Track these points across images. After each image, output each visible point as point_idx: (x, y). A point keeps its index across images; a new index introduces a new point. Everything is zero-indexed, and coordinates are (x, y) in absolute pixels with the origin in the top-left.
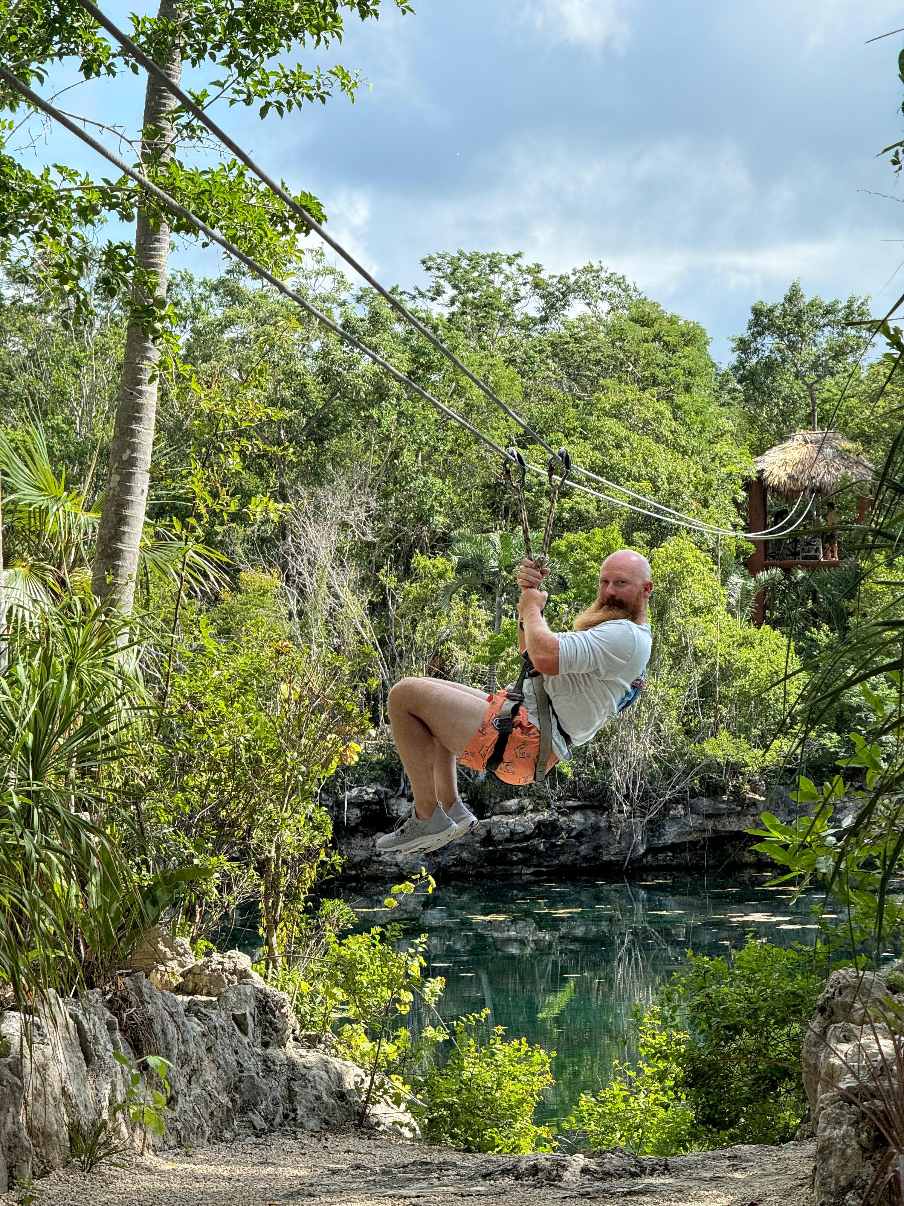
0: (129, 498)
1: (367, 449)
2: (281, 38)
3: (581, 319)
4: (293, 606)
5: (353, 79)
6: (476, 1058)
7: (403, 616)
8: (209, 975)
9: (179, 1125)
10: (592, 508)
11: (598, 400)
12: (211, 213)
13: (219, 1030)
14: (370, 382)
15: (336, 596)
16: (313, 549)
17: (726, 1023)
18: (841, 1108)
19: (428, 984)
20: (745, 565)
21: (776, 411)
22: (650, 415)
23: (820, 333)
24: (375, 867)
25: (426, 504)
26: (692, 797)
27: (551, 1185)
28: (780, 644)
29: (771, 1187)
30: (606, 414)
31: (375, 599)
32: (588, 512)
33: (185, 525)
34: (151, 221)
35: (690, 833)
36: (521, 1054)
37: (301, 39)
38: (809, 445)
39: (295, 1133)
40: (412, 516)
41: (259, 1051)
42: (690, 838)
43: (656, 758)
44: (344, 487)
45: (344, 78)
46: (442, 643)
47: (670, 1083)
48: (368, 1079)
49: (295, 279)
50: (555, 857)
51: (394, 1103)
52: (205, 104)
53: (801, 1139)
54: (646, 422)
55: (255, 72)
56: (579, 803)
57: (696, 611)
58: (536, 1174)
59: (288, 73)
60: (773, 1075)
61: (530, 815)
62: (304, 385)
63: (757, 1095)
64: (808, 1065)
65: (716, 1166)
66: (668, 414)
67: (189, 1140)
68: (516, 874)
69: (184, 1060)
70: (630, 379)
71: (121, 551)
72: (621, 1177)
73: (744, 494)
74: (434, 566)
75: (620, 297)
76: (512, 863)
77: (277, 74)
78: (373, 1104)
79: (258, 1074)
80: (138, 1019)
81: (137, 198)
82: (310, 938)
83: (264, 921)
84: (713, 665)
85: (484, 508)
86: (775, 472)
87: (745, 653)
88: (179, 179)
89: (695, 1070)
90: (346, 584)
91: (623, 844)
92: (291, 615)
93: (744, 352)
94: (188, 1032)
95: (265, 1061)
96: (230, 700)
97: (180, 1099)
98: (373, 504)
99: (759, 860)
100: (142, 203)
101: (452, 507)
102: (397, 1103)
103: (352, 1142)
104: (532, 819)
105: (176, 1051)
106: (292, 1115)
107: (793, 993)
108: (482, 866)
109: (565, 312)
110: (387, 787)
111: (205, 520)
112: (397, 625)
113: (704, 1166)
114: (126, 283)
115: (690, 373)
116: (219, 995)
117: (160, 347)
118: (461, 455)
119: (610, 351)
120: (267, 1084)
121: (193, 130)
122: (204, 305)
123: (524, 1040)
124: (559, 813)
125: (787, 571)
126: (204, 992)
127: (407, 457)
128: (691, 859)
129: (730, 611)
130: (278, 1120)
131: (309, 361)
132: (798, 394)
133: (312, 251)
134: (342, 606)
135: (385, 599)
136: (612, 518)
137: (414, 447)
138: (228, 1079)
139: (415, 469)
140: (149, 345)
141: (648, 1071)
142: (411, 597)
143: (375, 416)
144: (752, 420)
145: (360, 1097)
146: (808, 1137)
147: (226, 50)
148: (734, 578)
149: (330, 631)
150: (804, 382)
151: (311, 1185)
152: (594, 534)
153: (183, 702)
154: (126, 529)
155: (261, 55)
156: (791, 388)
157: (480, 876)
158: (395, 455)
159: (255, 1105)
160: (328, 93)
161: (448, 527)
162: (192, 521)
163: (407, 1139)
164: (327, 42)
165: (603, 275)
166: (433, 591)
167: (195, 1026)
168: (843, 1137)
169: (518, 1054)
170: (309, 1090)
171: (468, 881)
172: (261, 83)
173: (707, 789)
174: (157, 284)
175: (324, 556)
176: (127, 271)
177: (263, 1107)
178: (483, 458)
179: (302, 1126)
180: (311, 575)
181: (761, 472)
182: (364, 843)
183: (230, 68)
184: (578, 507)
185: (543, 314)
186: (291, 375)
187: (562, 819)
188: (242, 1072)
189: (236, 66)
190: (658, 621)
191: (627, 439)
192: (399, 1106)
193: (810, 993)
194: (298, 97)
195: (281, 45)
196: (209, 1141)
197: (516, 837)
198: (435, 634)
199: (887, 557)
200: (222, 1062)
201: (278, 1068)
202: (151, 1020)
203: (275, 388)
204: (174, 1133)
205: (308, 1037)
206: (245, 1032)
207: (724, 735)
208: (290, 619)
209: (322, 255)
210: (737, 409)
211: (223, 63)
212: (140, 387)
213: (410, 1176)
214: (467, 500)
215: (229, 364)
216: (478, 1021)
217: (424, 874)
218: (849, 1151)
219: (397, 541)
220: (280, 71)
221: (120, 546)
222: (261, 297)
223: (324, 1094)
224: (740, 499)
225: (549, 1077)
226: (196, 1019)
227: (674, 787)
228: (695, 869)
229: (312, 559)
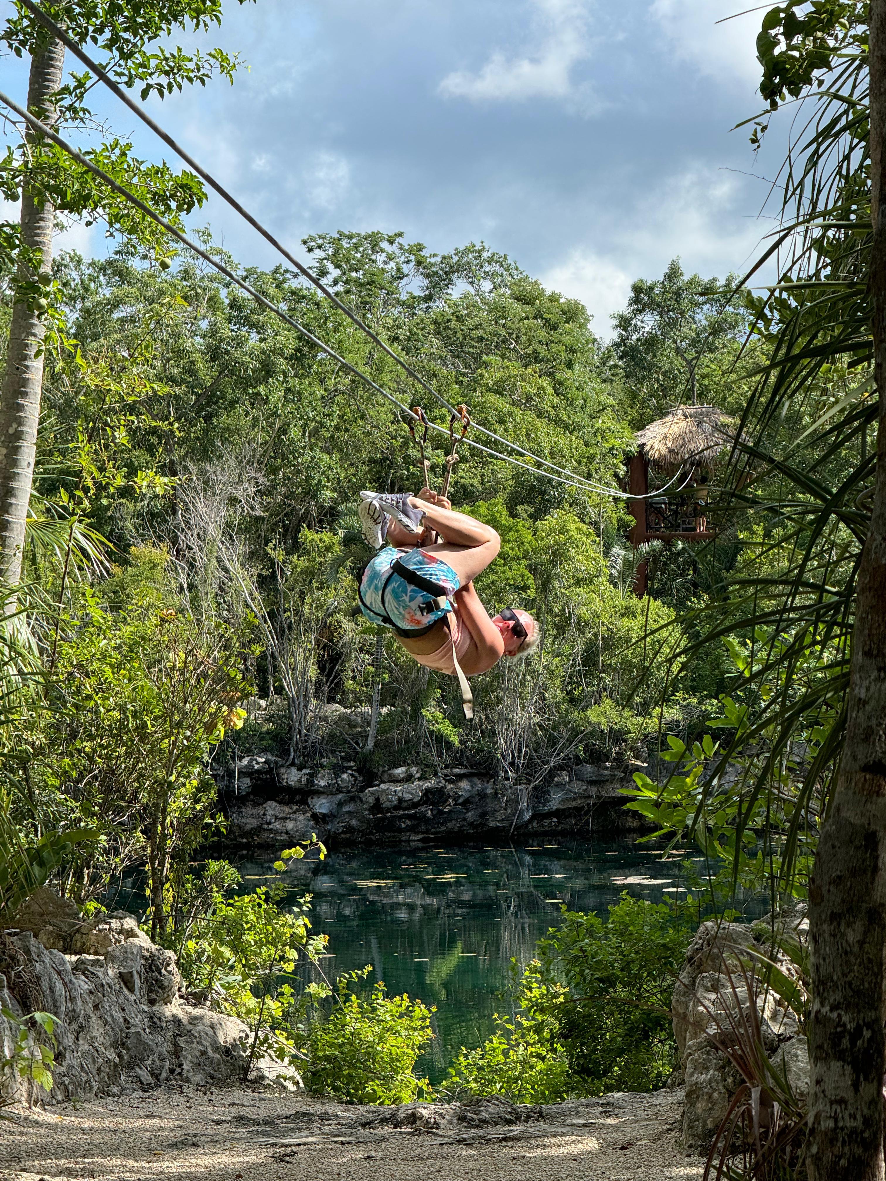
0: (16, 470)
1: (254, 426)
2: (161, 21)
3: (465, 297)
4: (183, 579)
5: (232, 60)
6: (358, 1013)
7: (292, 589)
8: (96, 935)
9: (67, 1080)
10: (476, 482)
11: (482, 376)
12: (94, 192)
13: (106, 987)
14: (258, 359)
15: (227, 571)
16: (202, 524)
17: (598, 975)
18: (708, 1053)
19: (311, 942)
20: (627, 537)
21: (656, 386)
22: (532, 391)
23: (699, 311)
24: (265, 835)
25: (313, 478)
26: (577, 764)
27: (428, 1133)
28: (661, 613)
29: (642, 1132)
30: (490, 390)
31: (264, 573)
32: (472, 486)
33: (72, 497)
34: (36, 200)
35: (575, 799)
36: (403, 1009)
37: (181, 22)
38: (689, 420)
39: (181, 1087)
40: (300, 490)
41: (146, 1008)
42: (574, 804)
43: (540, 726)
44: (232, 462)
45: (223, 61)
46: (330, 615)
47: (546, 1034)
48: (253, 1035)
49: (183, 259)
50: (442, 824)
51: (278, 1057)
52: (87, 86)
53: (672, 1086)
54: (529, 398)
55: (136, 55)
56: (466, 771)
57: (578, 582)
58: (414, 1122)
59: (168, 55)
60: (645, 1026)
61: (417, 783)
62: (193, 363)
63: (629, 1045)
64: (678, 1014)
65: (589, 1113)
66: (550, 390)
67: (77, 1095)
68: (405, 841)
69: (72, 1017)
70: (512, 355)
71: (8, 522)
72: (497, 1124)
73: (625, 468)
74: (320, 540)
75: (502, 276)
76: (400, 830)
77: (157, 57)
78: (257, 1058)
79: (144, 1030)
80: (26, 977)
81: (21, 178)
82: (196, 898)
83: (151, 882)
84: (596, 635)
85: (370, 483)
86: (656, 447)
87: (627, 622)
88: (62, 159)
89: (570, 1022)
90: (235, 558)
91: (509, 811)
92: (181, 588)
93: (625, 330)
94: (76, 990)
95: (151, 1018)
96: (117, 668)
97: (67, 1055)
98: (261, 480)
99: (642, 825)
100: (27, 183)
101: (339, 482)
102: (281, 1057)
103: (238, 1094)
104: (420, 787)
105: (63, 1008)
106: (178, 1070)
107: (664, 945)
108: (371, 833)
109: (449, 291)
110: (277, 756)
111: (92, 492)
112: (286, 597)
113: (578, 1113)
114: (12, 261)
115: (572, 350)
116: (106, 954)
117: (46, 323)
118: (347, 430)
119: (493, 328)
120: (153, 1040)
121: (75, 111)
122: (92, 285)
123: (405, 995)
124: (446, 781)
125: (668, 543)
126: (92, 951)
127: (294, 432)
128: (576, 824)
129: (611, 582)
130: (164, 1075)
131: (198, 339)
132: (678, 369)
133: (199, 232)
134: (231, 580)
135: (274, 572)
136: (496, 491)
137: (301, 423)
138: (115, 1035)
139: (302, 444)
140: (35, 321)
141: (526, 1024)
142: (299, 569)
143: (263, 393)
144: (633, 396)
145: (245, 1052)
146: (679, 1084)
147: (107, 34)
148: (617, 550)
149: (219, 604)
150: (684, 359)
151: (195, 1135)
152: (479, 506)
153: (70, 669)
154: (13, 501)
155: (141, 38)
156: (671, 363)
157: (369, 843)
158: (283, 430)
159: (142, 1060)
160: (207, 76)
161: (335, 501)
162: (79, 493)
163: (291, 1092)
164: (206, 25)
165: (485, 255)
166: (320, 564)
167: (82, 984)
168: (710, 1082)
169: (400, 1009)
170: (194, 1046)
171: (358, 848)
172: (142, 66)
173: (591, 755)
174: (41, 262)
175: (214, 531)
176: (13, 249)
177: (149, 1062)
178: (369, 434)
179: (188, 1080)
180: (201, 550)
181: (642, 446)
182: (254, 812)
183: (111, 51)
184: (463, 481)
185: (427, 293)
186: (179, 353)
187: (449, 787)
188: (128, 1028)
189: (117, 49)
190: (542, 592)
191: (510, 414)
192: (283, 1060)
193: (680, 944)
194: (179, 79)
195: (161, 29)
196: (96, 1095)
197: (405, 805)
198: (322, 606)
199: (765, 528)
200: (109, 1019)
201: (164, 1025)
202: (39, 978)
203: (165, 365)
204: (62, 1087)
205: (194, 995)
206: (132, 990)
207: (607, 703)
208: (180, 593)
209: (209, 235)
210: (618, 385)
211: (104, 47)
212: (26, 363)
213: (292, 1125)
214: (354, 475)
215: (118, 342)
216: (360, 977)
217: (315, 840)
218: (716, 1095)
219: (285, 515)
220: (160, 54)
221: (7, 517)
222: (149, 276)
223: (209, 1050)
224: (621, 474)
225: (429, 1031)
226: (83, 977)
227: (558, 754)
228: (581, 835)
229: (201, 533)
